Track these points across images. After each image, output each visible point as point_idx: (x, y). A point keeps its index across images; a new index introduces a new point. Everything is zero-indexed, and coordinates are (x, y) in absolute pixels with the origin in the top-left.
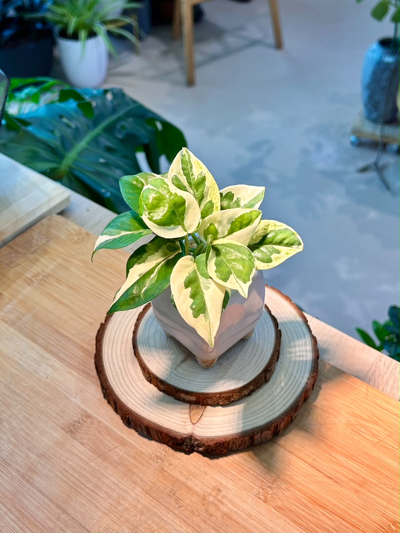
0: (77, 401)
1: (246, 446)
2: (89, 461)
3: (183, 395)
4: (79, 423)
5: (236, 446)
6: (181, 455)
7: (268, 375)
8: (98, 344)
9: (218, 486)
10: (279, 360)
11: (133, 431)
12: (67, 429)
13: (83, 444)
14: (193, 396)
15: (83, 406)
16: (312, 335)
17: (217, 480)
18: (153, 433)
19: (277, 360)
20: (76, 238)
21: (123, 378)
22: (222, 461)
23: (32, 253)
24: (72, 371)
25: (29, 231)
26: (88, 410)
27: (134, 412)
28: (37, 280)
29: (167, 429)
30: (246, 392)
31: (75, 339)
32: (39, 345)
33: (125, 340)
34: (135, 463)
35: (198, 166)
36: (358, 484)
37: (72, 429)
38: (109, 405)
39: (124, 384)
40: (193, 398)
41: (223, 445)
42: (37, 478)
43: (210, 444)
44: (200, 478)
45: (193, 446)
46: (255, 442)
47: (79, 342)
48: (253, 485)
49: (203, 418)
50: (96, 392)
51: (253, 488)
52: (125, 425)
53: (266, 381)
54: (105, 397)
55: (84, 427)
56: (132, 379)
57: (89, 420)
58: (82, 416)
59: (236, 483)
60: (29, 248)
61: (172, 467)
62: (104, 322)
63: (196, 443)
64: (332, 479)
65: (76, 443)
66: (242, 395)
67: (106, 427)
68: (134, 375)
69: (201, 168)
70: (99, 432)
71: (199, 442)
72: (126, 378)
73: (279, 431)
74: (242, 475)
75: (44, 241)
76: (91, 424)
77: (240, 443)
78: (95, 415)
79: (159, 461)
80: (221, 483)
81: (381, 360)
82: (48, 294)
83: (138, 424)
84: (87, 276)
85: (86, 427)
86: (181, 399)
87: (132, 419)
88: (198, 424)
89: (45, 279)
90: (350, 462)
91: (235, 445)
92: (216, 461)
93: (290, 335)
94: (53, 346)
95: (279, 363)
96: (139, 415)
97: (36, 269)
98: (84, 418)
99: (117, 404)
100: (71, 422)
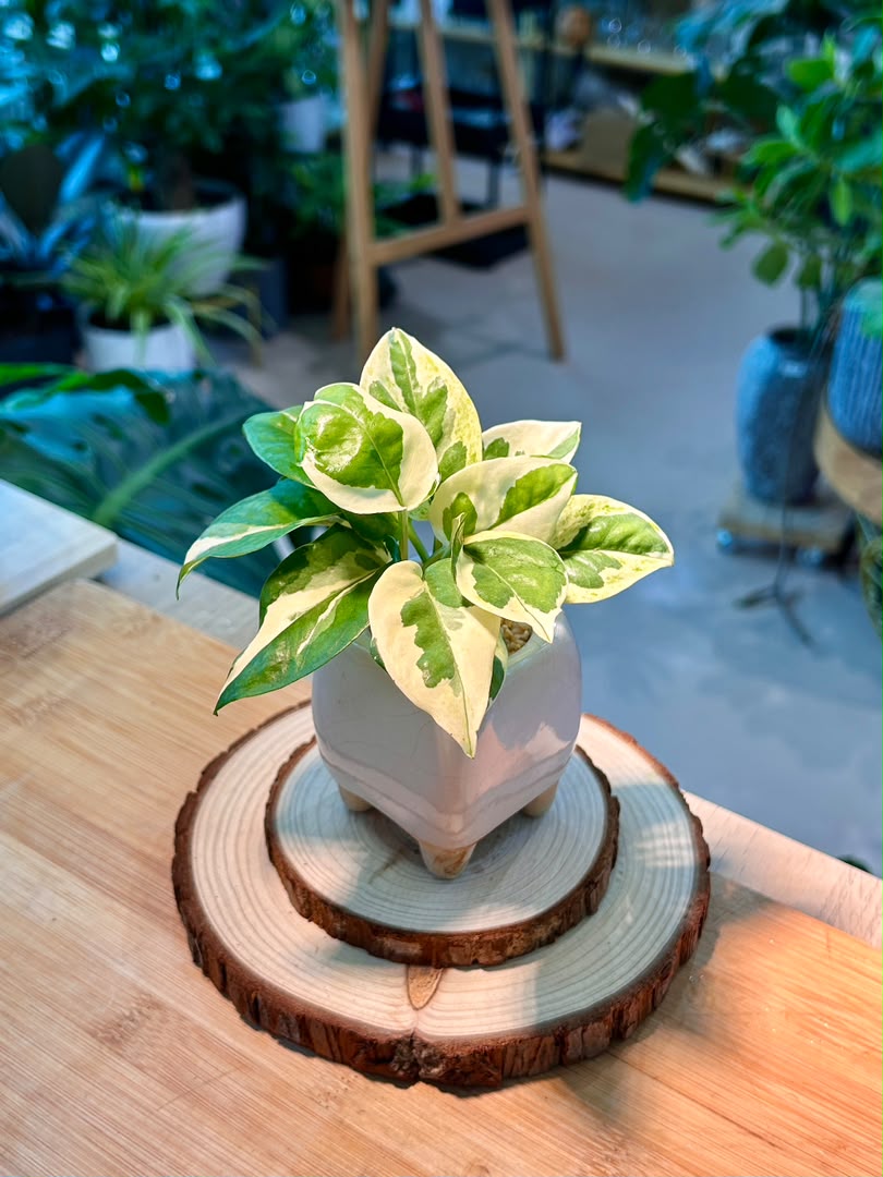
0: (129, 973)
1: (546, 1064)
2: (157, 1107)
3: (389, 943)
4: (133, 1021)
5: (523, 1063)
6: (388, 1090)
7: (594, 892)
8: (182, 838)
9: (479, 1160)
10: (618, 866)
11: (266, 1037)
12: (100, 1034)
13: (140, 1068)
14: (414, 941)
15: (142, 983)
16: (691, 815)
17: (477, 1146)
18: (317, 1035)
19: (613, 866)
20: (129, 627)
21: (242, 910)
22: (491, 1103)
23: (26, 657)
24: (116, 905)
25: (18, 614)
26: (154, 990)
27: (271, 985)
28: (35, 711)
29: (350, 1021)
30: (542, 932)
31: (123, 835)
32: (38, 849)
33: (245, 827)
34: (273, 1109)
35: (429, 366)
36: (828, 1149)
37: (114, 1035)
38: (207, 979)
39: (244, 923)
40: (414, 949)
41: (491, 1059)
42: (22, 1149)
43: (459, 1053)
44: (437, 1143)
45: (415, 1065)
46: (568, 1053)
47: (135, 843)
48: (566, 1155)
49: (440, 996)
50: (174, 950)
51: (568, 1162)
52: (247, 1022)
53: (590, 911)
54: (196, 961)
55: (145, 1029)
56: (265, 910)
57: (156, 1014)
58: (138, 1004)
59: (526, 1152)
60: (20, 646)
61: (364, 1118)
62: (194, 790)
63: (424, 1053)
64: (760, 1137)
65: (124, 1067)
66: (534, 937)
67: (199, 1029)
68: (268, 903)
69: (436, 369)
70: (182, 1040)
71: (431, 1051)
72: (249, 910)
73: (626, 1028)
74: (539, 1134)
75: (53, 633)
76: (161, 1022)
77: (532, 1055)
78: (172, 1002)
79: (332, 1103)
80: (488, 1153)
81: (851, 882)
82: (62, 740)
83: (279, 1012)
84: (153, 703)
85: (151, 1030)
86: (386, 953)
87: (265, 1003)
88: (428, 1009)
89: (54, 709)
90: (801, 1098)
91: (519, 1061)
92: (474, 1101)
93: (638, 814)
94: (72, 851)
95: (616, 874)
96: (283, 992)
97: (33, 689)
98: (144, 1010)
99: (228, 969)
100: (113, 1017)
